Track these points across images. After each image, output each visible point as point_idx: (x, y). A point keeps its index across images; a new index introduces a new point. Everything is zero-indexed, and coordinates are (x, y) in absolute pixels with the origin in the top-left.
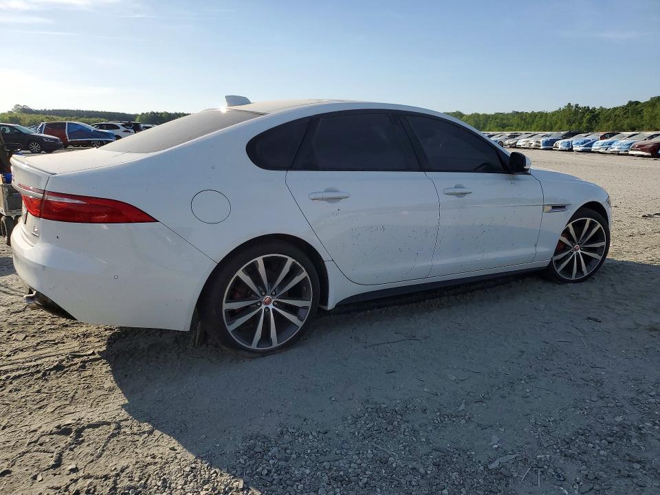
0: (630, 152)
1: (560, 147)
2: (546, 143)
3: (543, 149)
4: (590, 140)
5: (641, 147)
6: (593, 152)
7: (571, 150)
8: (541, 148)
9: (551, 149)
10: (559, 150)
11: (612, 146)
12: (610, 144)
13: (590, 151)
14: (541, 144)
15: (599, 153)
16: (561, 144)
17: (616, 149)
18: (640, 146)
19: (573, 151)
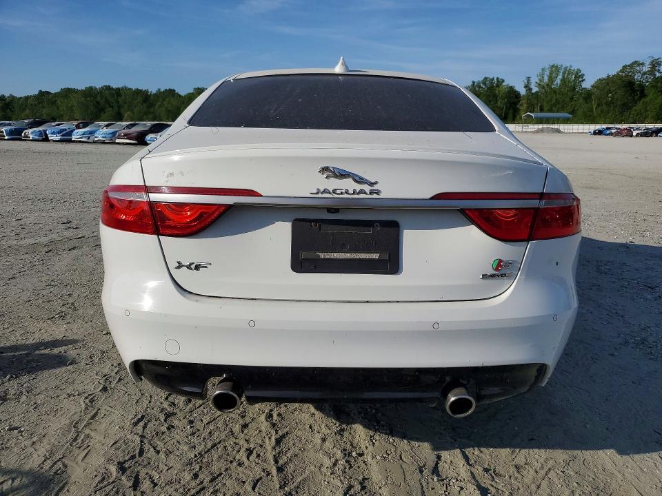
0: (117, 141)
1: (31, 137)
2: (10, 133)
3: (8, 140)
4: (66, 130)
5: (127, 136)
6: (74, 141)
7: (46, 139)
8: (6, 138)
9: (20, 140)
10: (31, 140)
11: (96, 135)
12: (92, 133)
13: (70, 141)
14: (5, 134)
15: (80, 142)
16: (32, 133)
17: (100, 138)
18: (125, 135)
19: (49, 141)
